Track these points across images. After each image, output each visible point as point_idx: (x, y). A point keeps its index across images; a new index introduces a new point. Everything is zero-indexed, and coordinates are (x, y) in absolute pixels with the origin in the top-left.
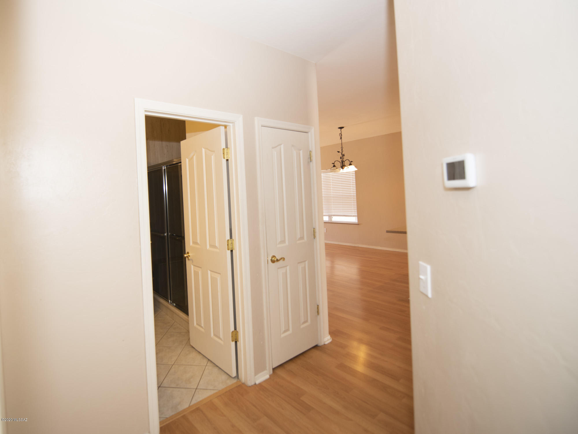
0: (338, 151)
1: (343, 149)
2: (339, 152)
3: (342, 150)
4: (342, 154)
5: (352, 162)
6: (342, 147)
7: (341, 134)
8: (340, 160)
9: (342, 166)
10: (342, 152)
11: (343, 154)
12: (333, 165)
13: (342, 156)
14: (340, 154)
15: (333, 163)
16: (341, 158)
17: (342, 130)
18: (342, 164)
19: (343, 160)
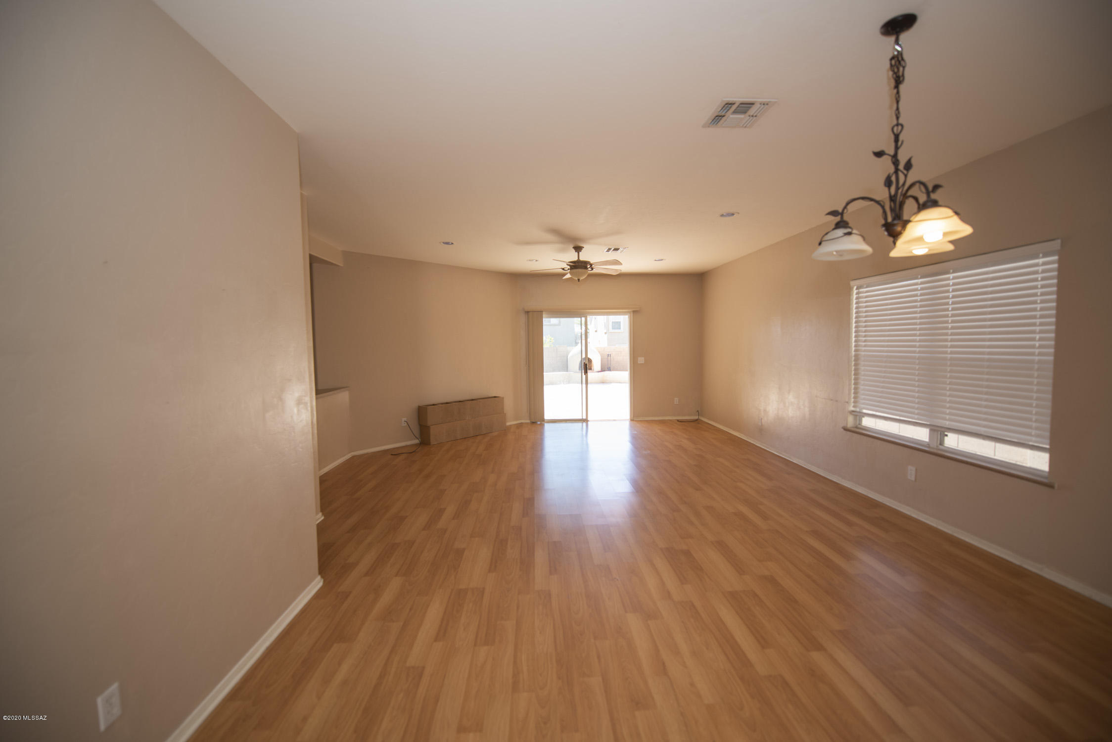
0: (877, 150)
1: (901, 138)
2: (879, 154)
3: (896, 141)
4: (896, 162)
5: (936, 187)
6: (897, 125)
7: (897, 61)
8: (882, 194)
9: (890, 219)
10: (897, 148)
11: (903, 160)
12: (838, 218)
13: (897, 171)
14: (886, 161)
15: (834, 213)
16: (888, 183)
17: (904, 36)
18: (892, 210)
19: (897, 188)
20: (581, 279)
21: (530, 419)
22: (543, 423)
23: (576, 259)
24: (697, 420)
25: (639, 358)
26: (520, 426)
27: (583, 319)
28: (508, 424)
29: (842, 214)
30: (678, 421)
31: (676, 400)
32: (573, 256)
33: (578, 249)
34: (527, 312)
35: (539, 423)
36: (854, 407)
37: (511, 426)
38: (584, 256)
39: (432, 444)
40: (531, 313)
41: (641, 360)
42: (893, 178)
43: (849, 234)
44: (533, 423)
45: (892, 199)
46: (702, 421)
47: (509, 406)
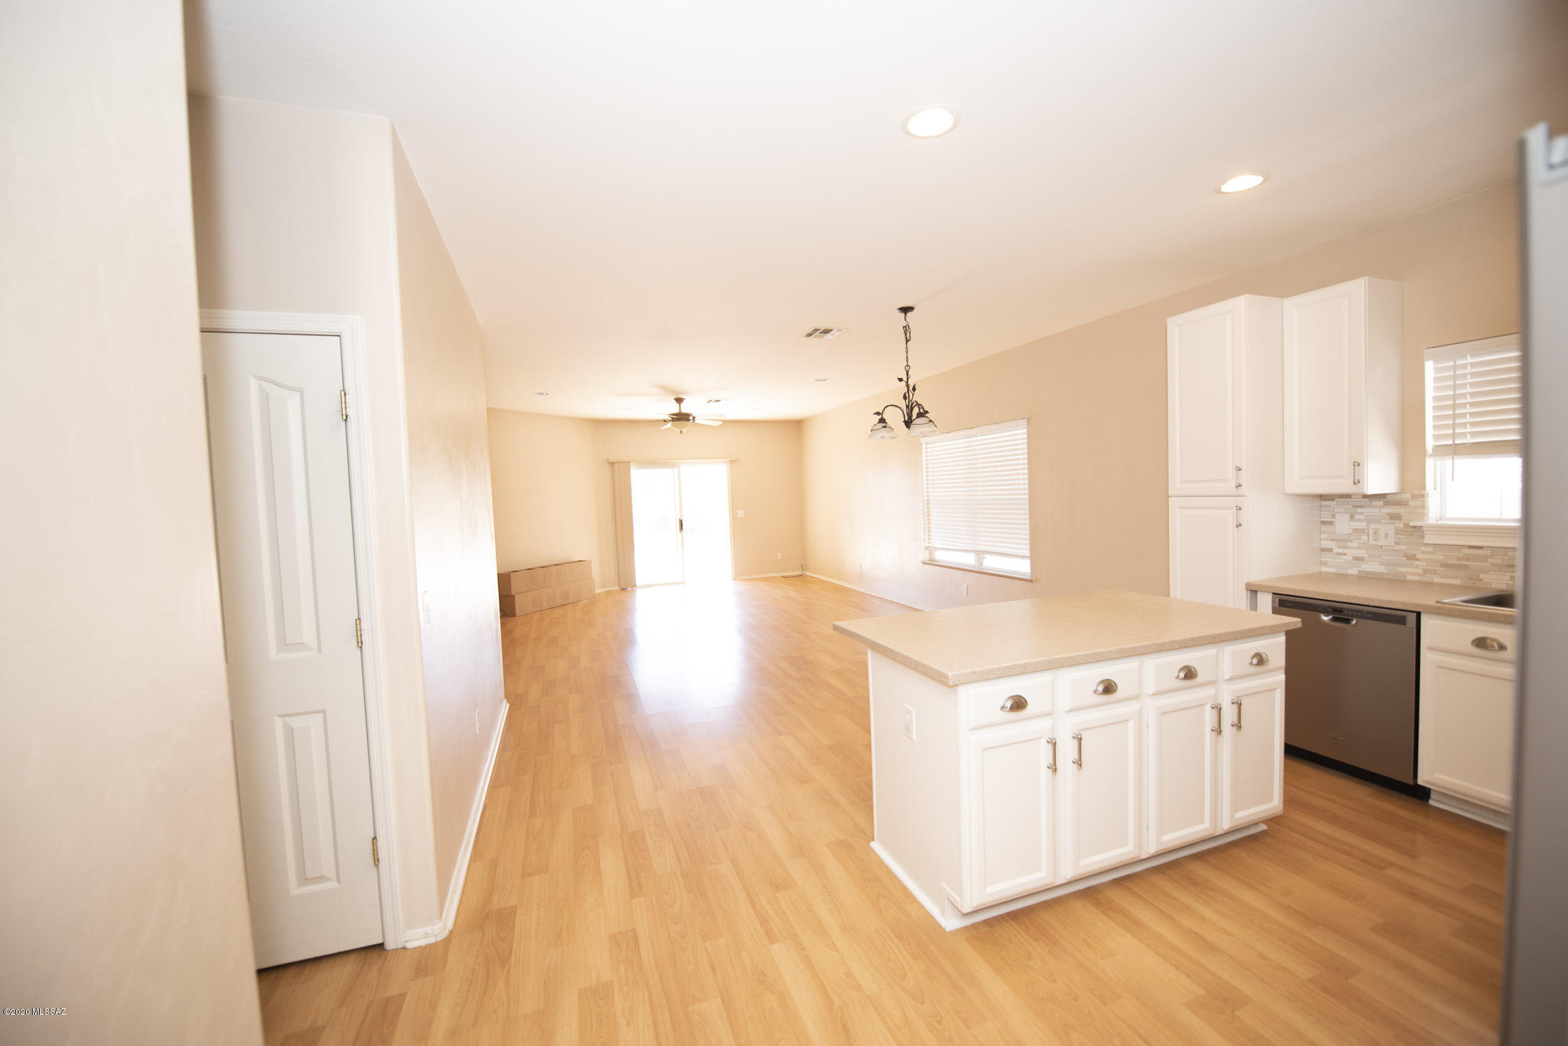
0: (900, 376)
1: (910, 372)
2: (901, 380)
3: (907, 374)
4: (908, 386)
6: (908, 365)
7: (906, 329)
8: (903, 404)
9: (906, 419)
10: (908, 379)
11: (911, 384)
12: (880, 417)
13: (908, 391)
14: (903, 383)
15: (878, 413)
16: (905, 398)
17: (909, 314)
18: (908, 414)
19: (909, 402)
20: (683, 431)
21: (619, 586)
22: (635, 588)
23: (677, 411)
24: (801, 575)
25: (739, 512)
26: (609, 593)
27: (676, 470)
28: (597, 592)
29: (882, 414)
30: (782, 577)
31: (779, 555)
32: (675, 409)
33: (679, 400)
34: (612, 463)
35: (629, 589)
36: (929, 543)
37: (599, 594)
38: (685, 408)
39: (517, 615)
40: (617, 464)
41: (741, 514)
42: (907, 395)
43: (885, 427)
44: (623, 589)
45: (907, 407)
46: (807, 575)
47: (596, 571)
